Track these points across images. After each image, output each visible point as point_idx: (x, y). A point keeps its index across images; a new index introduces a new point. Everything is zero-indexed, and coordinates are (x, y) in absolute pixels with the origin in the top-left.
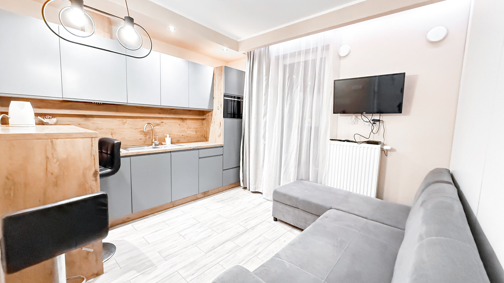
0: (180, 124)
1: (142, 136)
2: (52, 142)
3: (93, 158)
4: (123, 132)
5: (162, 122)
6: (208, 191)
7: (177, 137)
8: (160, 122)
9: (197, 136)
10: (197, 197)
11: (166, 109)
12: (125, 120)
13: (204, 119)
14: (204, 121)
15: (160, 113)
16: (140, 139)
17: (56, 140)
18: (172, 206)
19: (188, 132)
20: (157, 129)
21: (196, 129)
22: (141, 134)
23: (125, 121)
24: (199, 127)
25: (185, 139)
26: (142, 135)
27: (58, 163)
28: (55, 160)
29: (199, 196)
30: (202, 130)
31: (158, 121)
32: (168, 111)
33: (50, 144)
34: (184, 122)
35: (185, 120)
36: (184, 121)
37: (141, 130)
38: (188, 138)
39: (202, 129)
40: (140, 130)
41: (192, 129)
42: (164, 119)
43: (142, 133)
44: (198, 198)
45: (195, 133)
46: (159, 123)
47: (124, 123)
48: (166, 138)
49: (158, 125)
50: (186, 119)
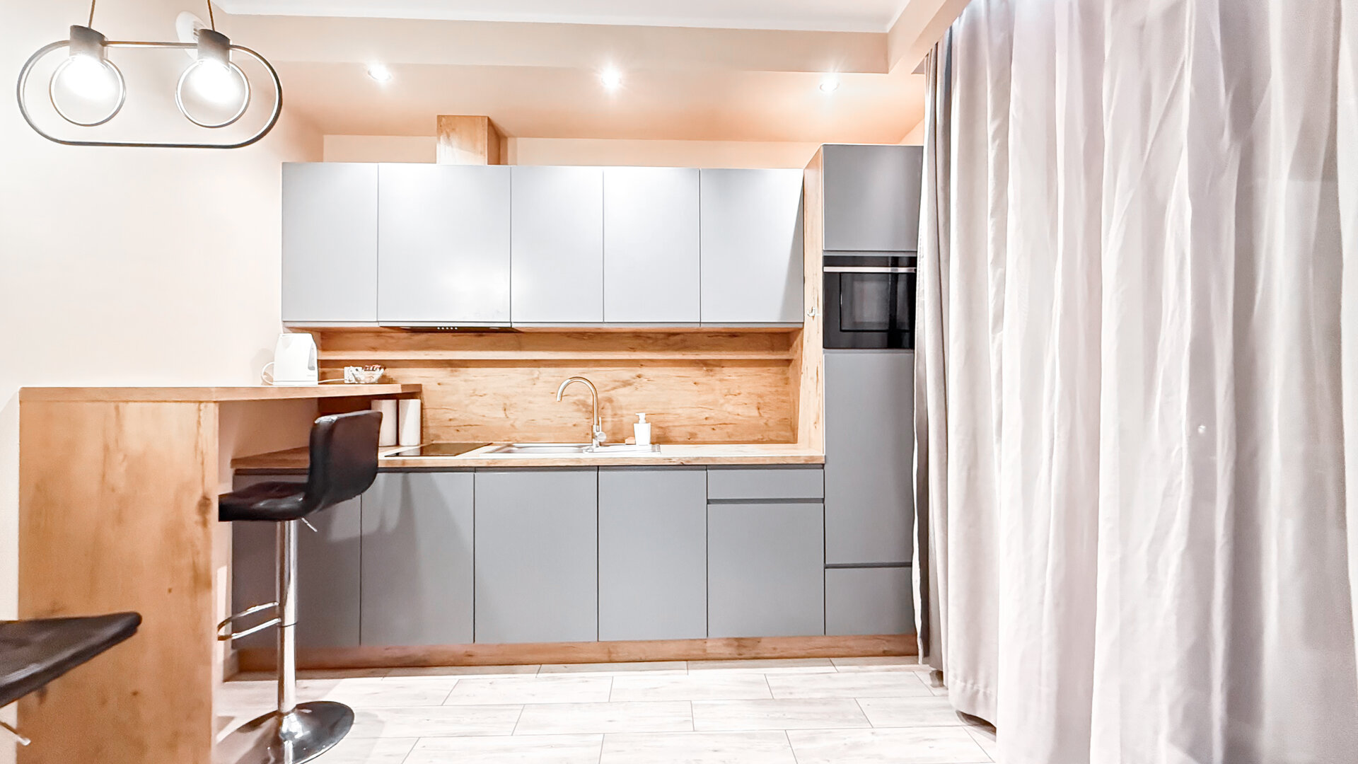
0: (696, 380)
1: (580, 418)
2: (117, 408)
3: (199, 459)
4: (530, 402)
5: (639, 376)
6: (757, 640)
7: (686, 423)
8: (634, 374)
9: (762, 422)
10: (705, 650)
11: (650, 335)
12: (536, 371)
13: (789, 361)
14: (790, 371)
15: (633, 349)
16: (575, 425)
17: (124, 404)
18: (606, 658)
19: (730, 408)
20: (622, 395)
21: (760, 396)
22: (579, 410)
23: (536, 376)
24: (773, 389)
25: (717, 431)
26: (579, 414)
27: (125, 464)
28: (121, 457)
29: (713, 648)
30: (783, 401)
31: (626, 373)
32: (656, 340)
33: (113, 413)
34: (711, 373)
35: (717, 369)
36: (711, 371)
37: (579, 401)
38: (730, 429)
39: (784, 398)
40: (576, 398)
41: (741, 399)
42: (647, 366)
43: (581, 406)
44: (709, 656)
45: (755, 413)
46: (629, 378)
47: (534, 381)
48: (635, 425)
49: (626, 384)
50: (720, 364)
